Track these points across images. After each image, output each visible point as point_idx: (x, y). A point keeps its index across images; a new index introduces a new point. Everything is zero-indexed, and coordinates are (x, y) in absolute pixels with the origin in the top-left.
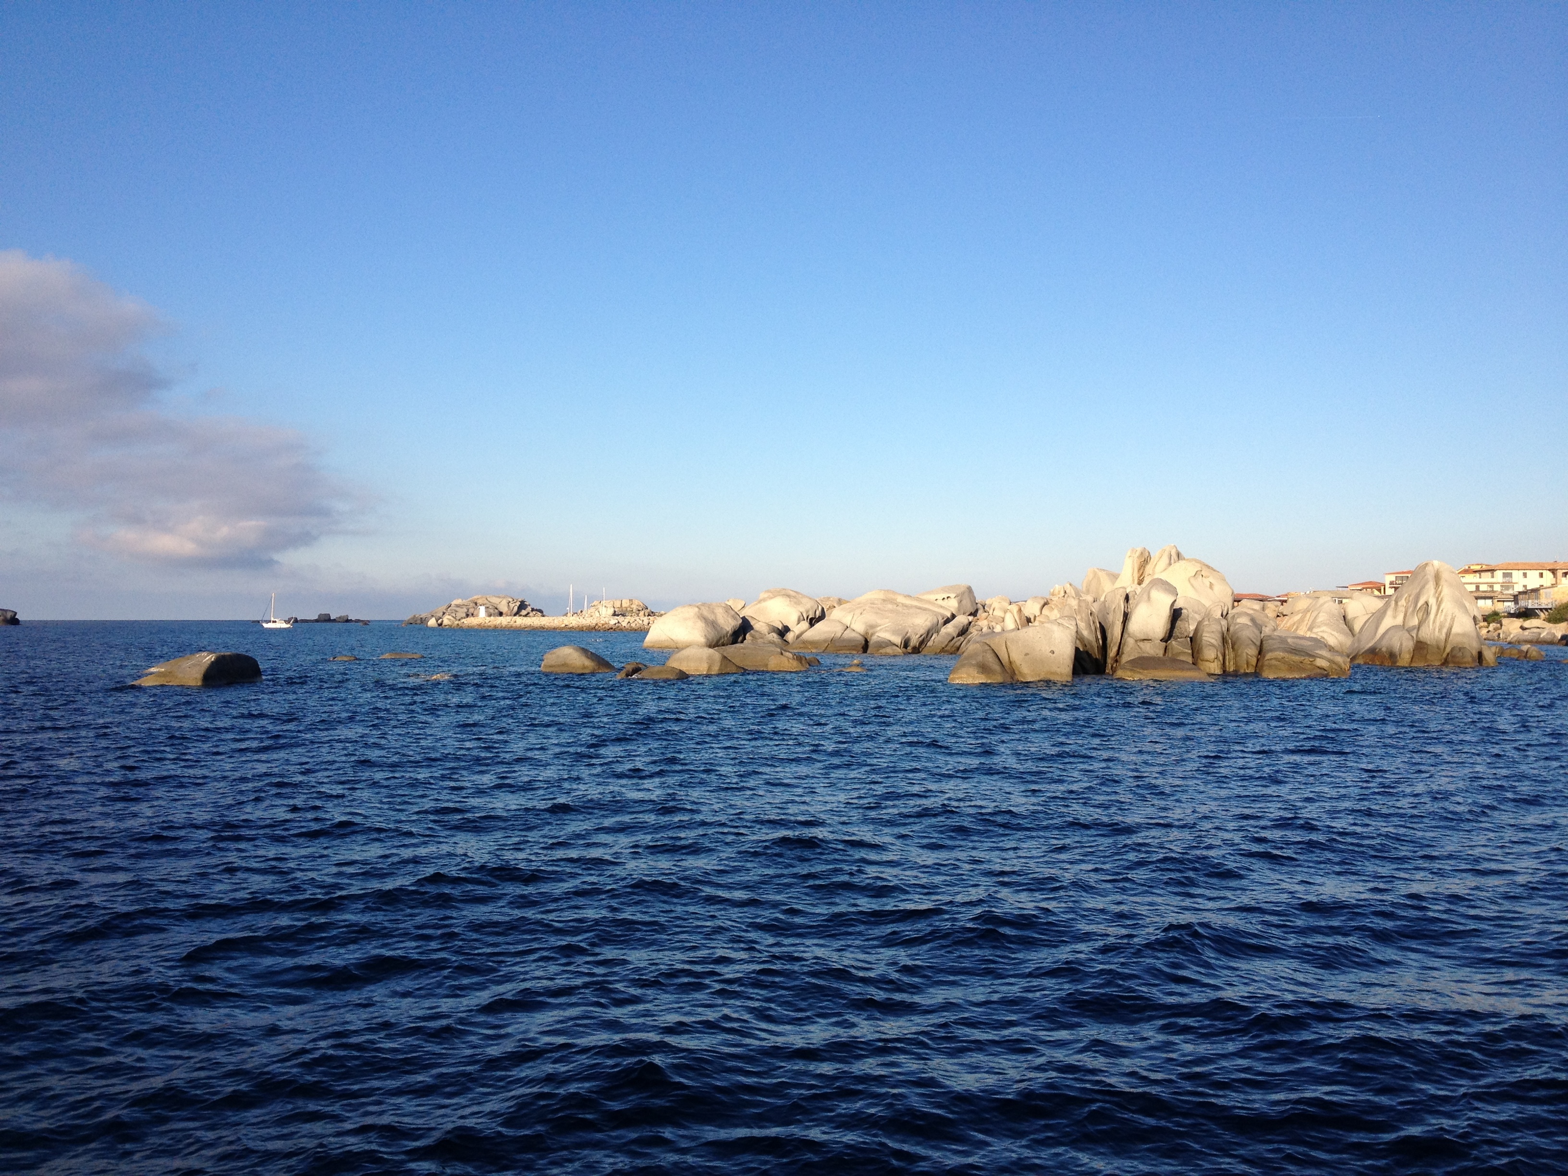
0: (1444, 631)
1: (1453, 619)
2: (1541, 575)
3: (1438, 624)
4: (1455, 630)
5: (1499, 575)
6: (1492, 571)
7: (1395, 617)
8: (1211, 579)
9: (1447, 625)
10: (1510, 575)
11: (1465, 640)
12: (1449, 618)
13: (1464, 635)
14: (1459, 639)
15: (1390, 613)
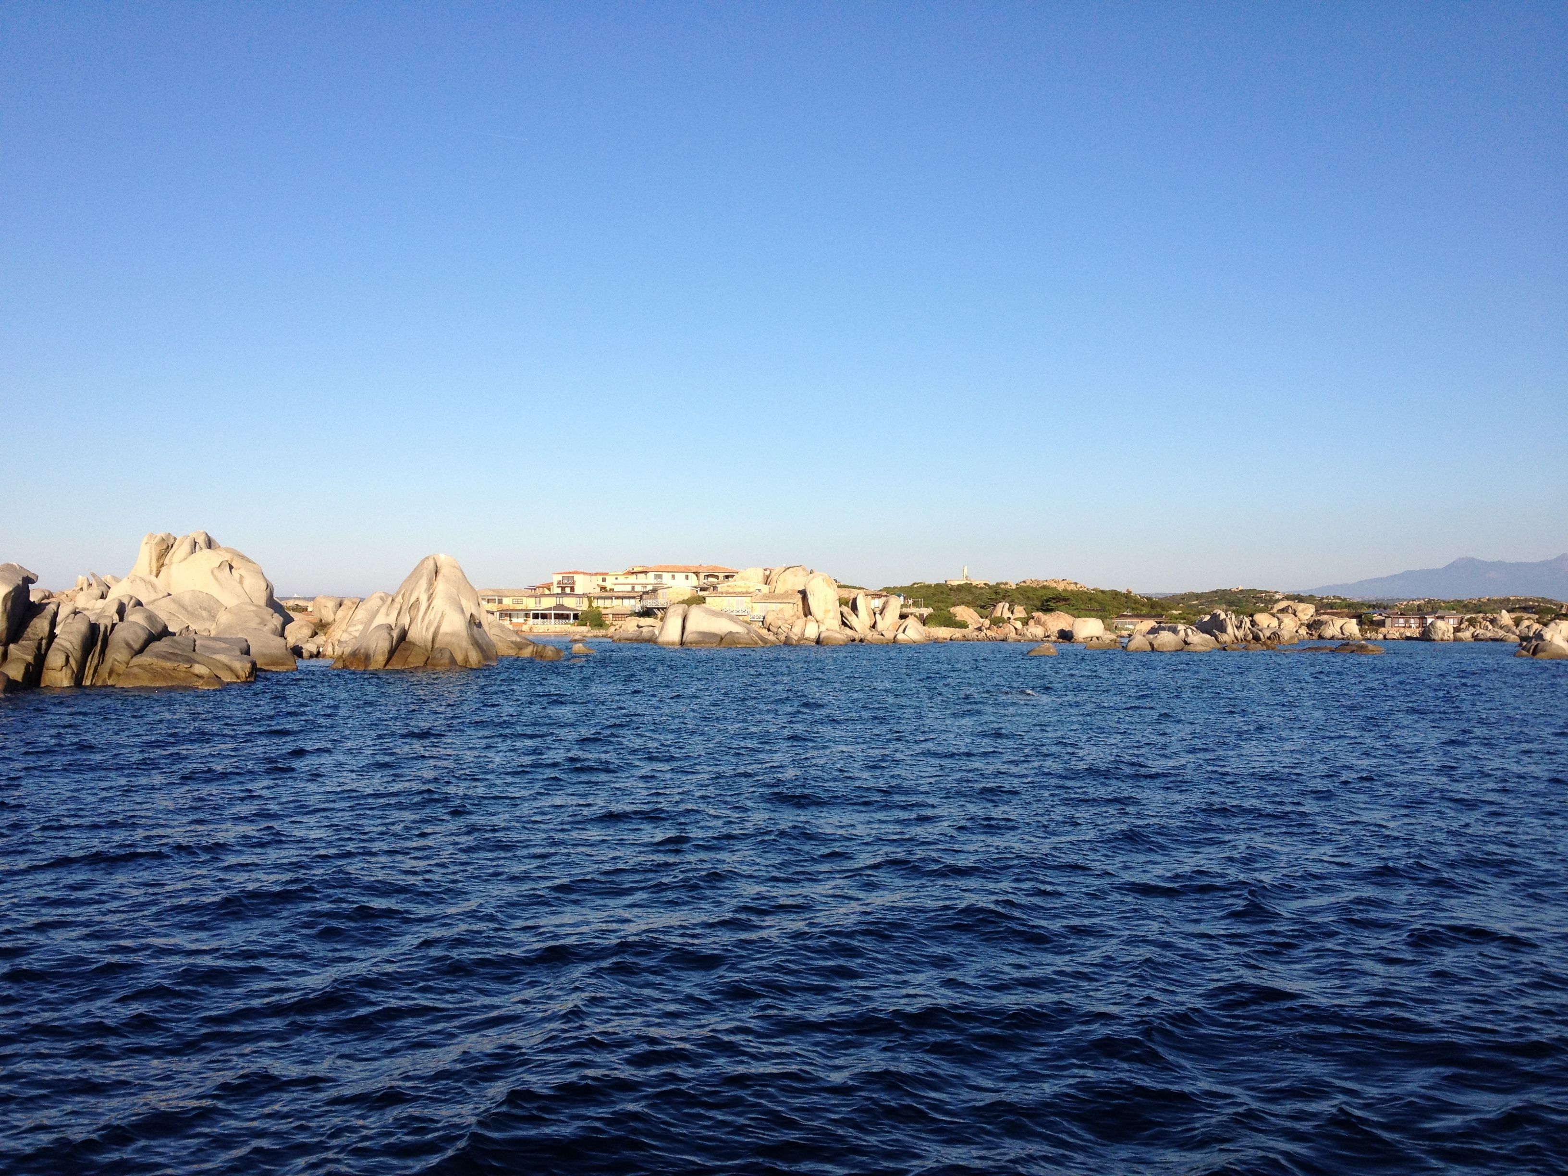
0: (432, 630)
1: (442, 616)
2: (687, 577)
3: (426, 622)
4: (445, 628)
5: (651, 575)
6: (645, 572)
7: (387, 615)
8: (242, 572)
9: (435, 624)
10: (660, 577)
11: (454, 640)
12: (439, 615)
13: (453, 634)
14: (448, 639)
15: (383, 610)
